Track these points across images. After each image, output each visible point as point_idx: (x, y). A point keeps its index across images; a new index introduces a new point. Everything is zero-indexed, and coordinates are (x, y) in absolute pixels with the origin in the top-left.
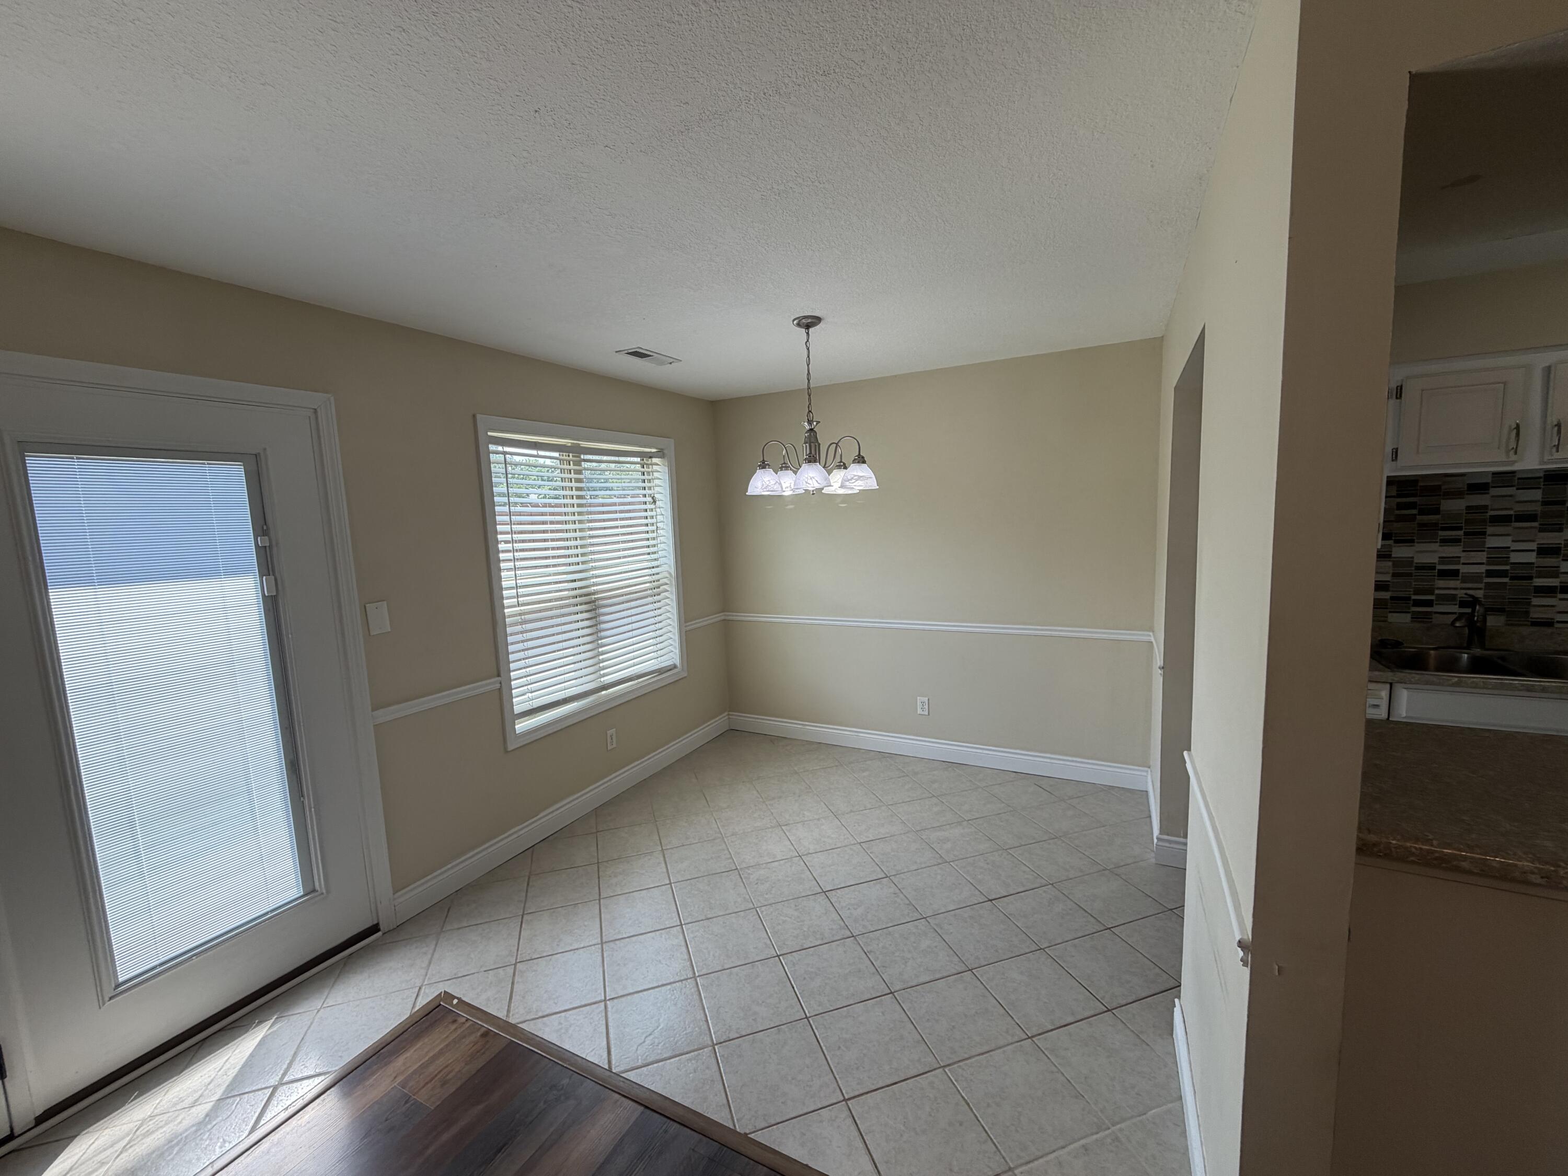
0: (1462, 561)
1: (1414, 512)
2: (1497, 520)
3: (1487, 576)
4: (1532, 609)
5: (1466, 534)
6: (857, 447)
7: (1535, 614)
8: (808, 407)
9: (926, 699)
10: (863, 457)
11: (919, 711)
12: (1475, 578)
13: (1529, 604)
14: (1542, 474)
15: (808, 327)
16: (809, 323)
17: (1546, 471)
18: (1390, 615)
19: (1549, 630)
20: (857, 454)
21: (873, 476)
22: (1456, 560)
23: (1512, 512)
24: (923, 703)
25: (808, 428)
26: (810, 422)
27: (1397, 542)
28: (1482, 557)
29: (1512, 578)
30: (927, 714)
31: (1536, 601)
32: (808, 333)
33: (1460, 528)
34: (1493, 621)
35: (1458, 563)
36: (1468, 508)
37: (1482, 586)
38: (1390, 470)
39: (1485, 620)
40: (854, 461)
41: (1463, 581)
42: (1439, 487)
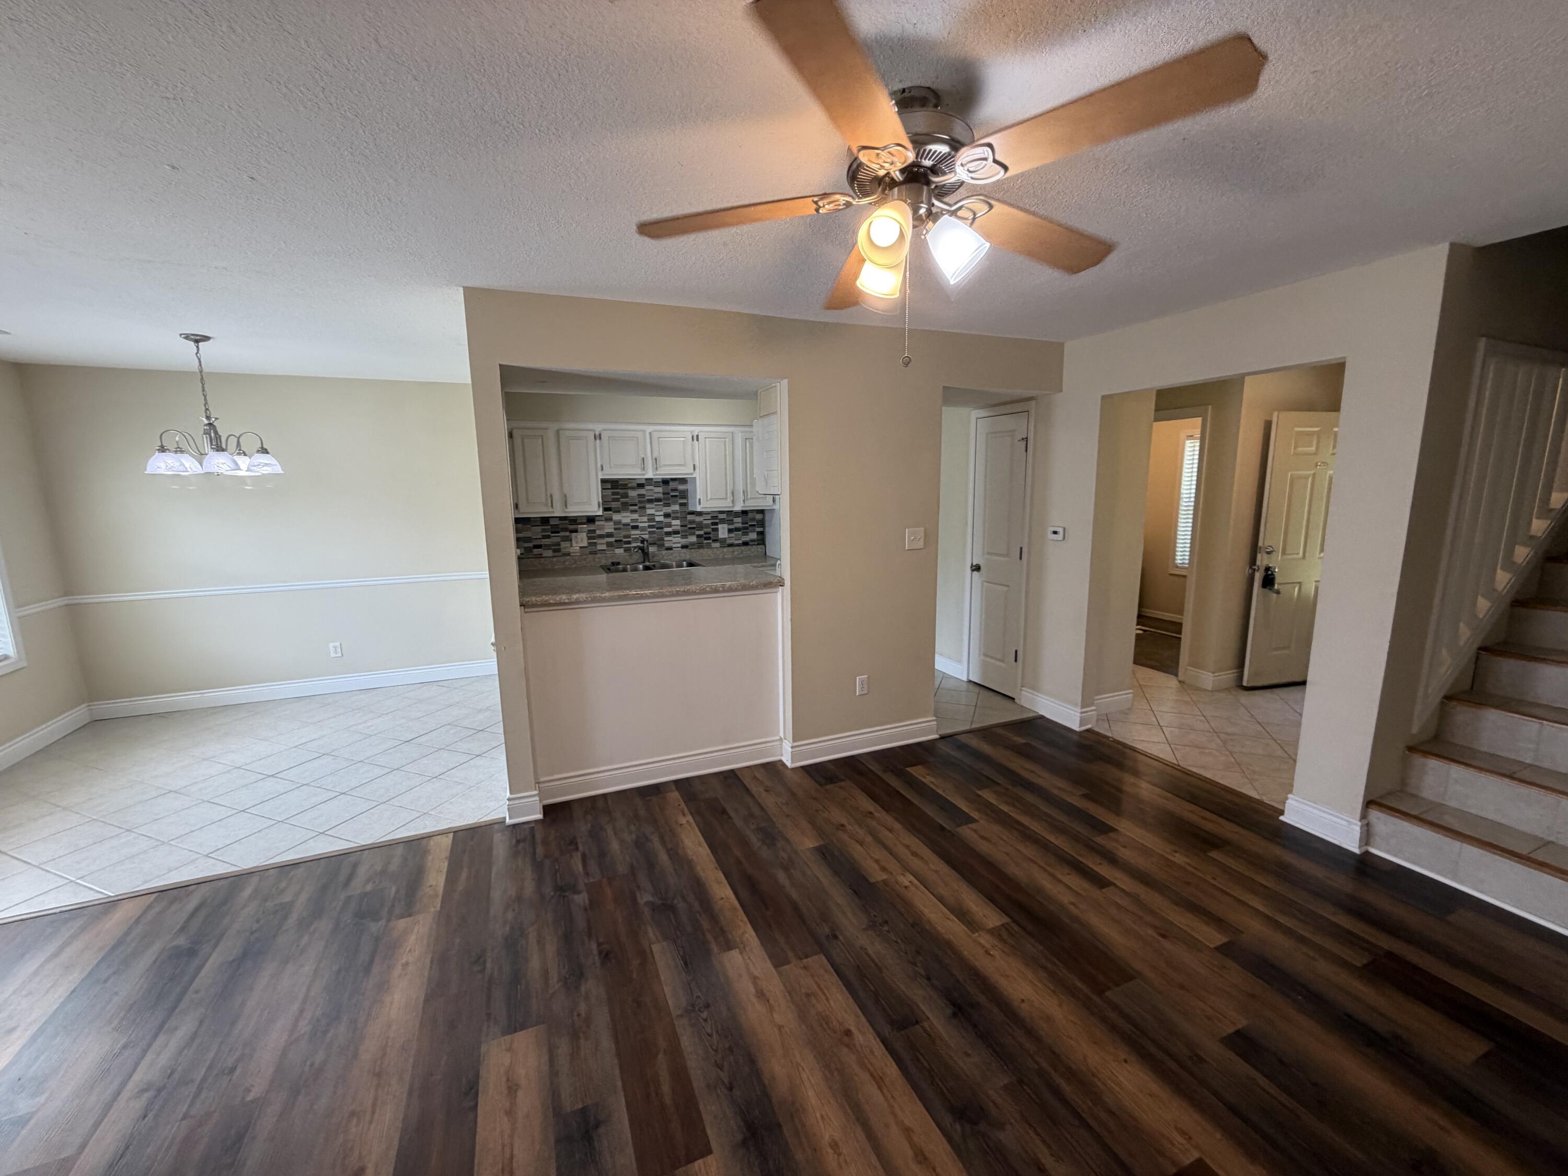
0: (639, 521)
1: (619, 497)
2: (650, 501)
3: (649, 528)
4: (665, 542)
5: (639, 508)
6: (260, 441)
7: (667, 545)
8: (205, 405)
9: (338, 644)
10: (266, 450)
11: (333, 655)
12: (643, 529)
13: (663, 540)
14: (661, 480)
15: (197, 341)
16: (199, 339)
17: (663, 479)
18: (616, 550)
19: (671, 552)
20: (260, 446)
21: (278, 463)
22: (636, 520)
23: (653, 498)
24: (335, 647)
25: (206, 422)
26: (208, 418)
27: (614, 512)
28: (645, 519)
29: (657, 528)
30: (340, 655)
31: (666, 539)
32: (198, 347)
33: (636, 505)
34: (652, 549)
35: (638, 522)
36: (639, 495)
37: (647, 532)
38: (600, 477)
39: (648, 549)
40: (258, 451)
41: (641, 531)
42: (626, 485)
